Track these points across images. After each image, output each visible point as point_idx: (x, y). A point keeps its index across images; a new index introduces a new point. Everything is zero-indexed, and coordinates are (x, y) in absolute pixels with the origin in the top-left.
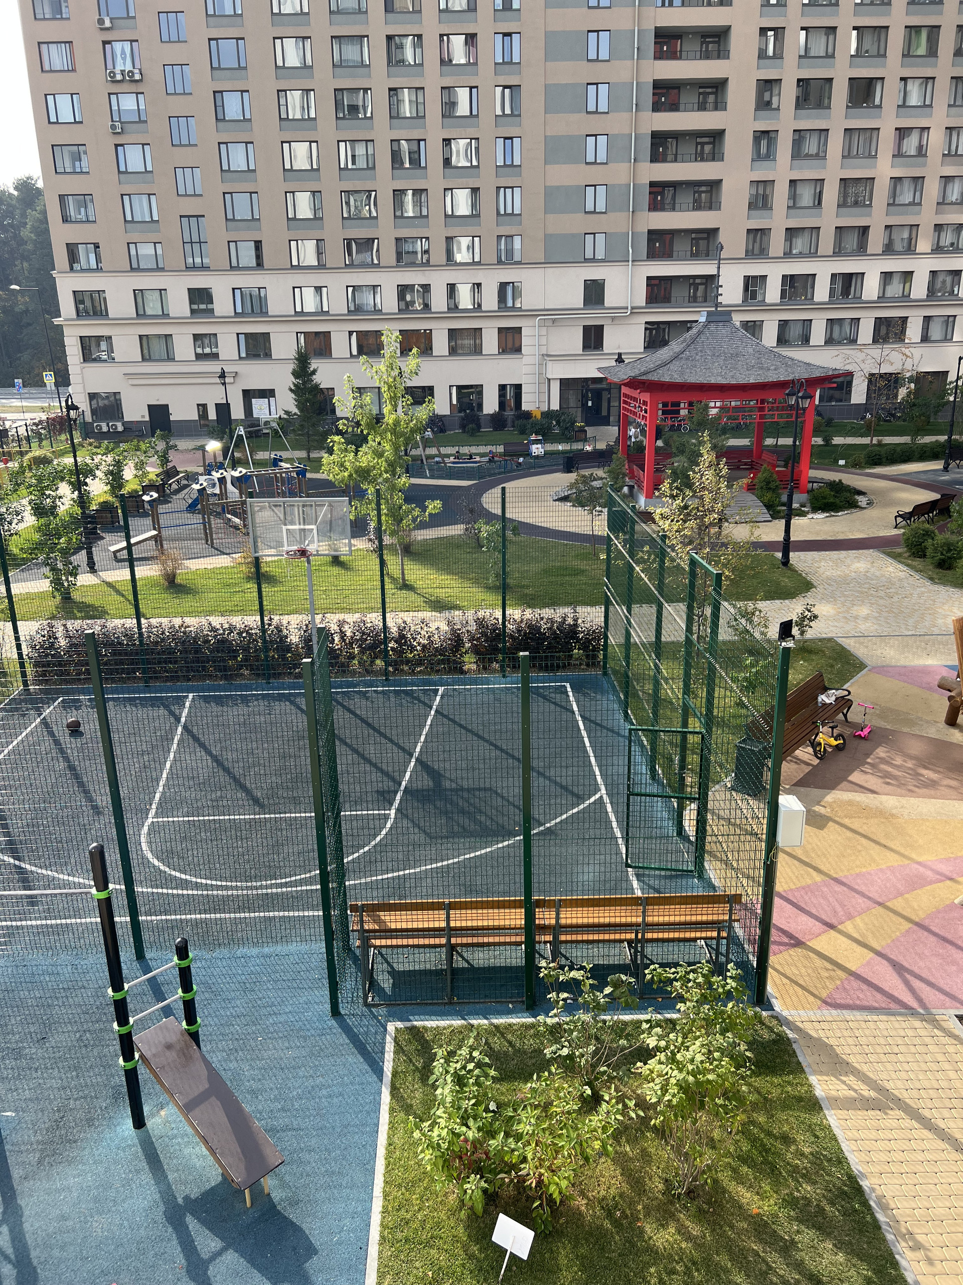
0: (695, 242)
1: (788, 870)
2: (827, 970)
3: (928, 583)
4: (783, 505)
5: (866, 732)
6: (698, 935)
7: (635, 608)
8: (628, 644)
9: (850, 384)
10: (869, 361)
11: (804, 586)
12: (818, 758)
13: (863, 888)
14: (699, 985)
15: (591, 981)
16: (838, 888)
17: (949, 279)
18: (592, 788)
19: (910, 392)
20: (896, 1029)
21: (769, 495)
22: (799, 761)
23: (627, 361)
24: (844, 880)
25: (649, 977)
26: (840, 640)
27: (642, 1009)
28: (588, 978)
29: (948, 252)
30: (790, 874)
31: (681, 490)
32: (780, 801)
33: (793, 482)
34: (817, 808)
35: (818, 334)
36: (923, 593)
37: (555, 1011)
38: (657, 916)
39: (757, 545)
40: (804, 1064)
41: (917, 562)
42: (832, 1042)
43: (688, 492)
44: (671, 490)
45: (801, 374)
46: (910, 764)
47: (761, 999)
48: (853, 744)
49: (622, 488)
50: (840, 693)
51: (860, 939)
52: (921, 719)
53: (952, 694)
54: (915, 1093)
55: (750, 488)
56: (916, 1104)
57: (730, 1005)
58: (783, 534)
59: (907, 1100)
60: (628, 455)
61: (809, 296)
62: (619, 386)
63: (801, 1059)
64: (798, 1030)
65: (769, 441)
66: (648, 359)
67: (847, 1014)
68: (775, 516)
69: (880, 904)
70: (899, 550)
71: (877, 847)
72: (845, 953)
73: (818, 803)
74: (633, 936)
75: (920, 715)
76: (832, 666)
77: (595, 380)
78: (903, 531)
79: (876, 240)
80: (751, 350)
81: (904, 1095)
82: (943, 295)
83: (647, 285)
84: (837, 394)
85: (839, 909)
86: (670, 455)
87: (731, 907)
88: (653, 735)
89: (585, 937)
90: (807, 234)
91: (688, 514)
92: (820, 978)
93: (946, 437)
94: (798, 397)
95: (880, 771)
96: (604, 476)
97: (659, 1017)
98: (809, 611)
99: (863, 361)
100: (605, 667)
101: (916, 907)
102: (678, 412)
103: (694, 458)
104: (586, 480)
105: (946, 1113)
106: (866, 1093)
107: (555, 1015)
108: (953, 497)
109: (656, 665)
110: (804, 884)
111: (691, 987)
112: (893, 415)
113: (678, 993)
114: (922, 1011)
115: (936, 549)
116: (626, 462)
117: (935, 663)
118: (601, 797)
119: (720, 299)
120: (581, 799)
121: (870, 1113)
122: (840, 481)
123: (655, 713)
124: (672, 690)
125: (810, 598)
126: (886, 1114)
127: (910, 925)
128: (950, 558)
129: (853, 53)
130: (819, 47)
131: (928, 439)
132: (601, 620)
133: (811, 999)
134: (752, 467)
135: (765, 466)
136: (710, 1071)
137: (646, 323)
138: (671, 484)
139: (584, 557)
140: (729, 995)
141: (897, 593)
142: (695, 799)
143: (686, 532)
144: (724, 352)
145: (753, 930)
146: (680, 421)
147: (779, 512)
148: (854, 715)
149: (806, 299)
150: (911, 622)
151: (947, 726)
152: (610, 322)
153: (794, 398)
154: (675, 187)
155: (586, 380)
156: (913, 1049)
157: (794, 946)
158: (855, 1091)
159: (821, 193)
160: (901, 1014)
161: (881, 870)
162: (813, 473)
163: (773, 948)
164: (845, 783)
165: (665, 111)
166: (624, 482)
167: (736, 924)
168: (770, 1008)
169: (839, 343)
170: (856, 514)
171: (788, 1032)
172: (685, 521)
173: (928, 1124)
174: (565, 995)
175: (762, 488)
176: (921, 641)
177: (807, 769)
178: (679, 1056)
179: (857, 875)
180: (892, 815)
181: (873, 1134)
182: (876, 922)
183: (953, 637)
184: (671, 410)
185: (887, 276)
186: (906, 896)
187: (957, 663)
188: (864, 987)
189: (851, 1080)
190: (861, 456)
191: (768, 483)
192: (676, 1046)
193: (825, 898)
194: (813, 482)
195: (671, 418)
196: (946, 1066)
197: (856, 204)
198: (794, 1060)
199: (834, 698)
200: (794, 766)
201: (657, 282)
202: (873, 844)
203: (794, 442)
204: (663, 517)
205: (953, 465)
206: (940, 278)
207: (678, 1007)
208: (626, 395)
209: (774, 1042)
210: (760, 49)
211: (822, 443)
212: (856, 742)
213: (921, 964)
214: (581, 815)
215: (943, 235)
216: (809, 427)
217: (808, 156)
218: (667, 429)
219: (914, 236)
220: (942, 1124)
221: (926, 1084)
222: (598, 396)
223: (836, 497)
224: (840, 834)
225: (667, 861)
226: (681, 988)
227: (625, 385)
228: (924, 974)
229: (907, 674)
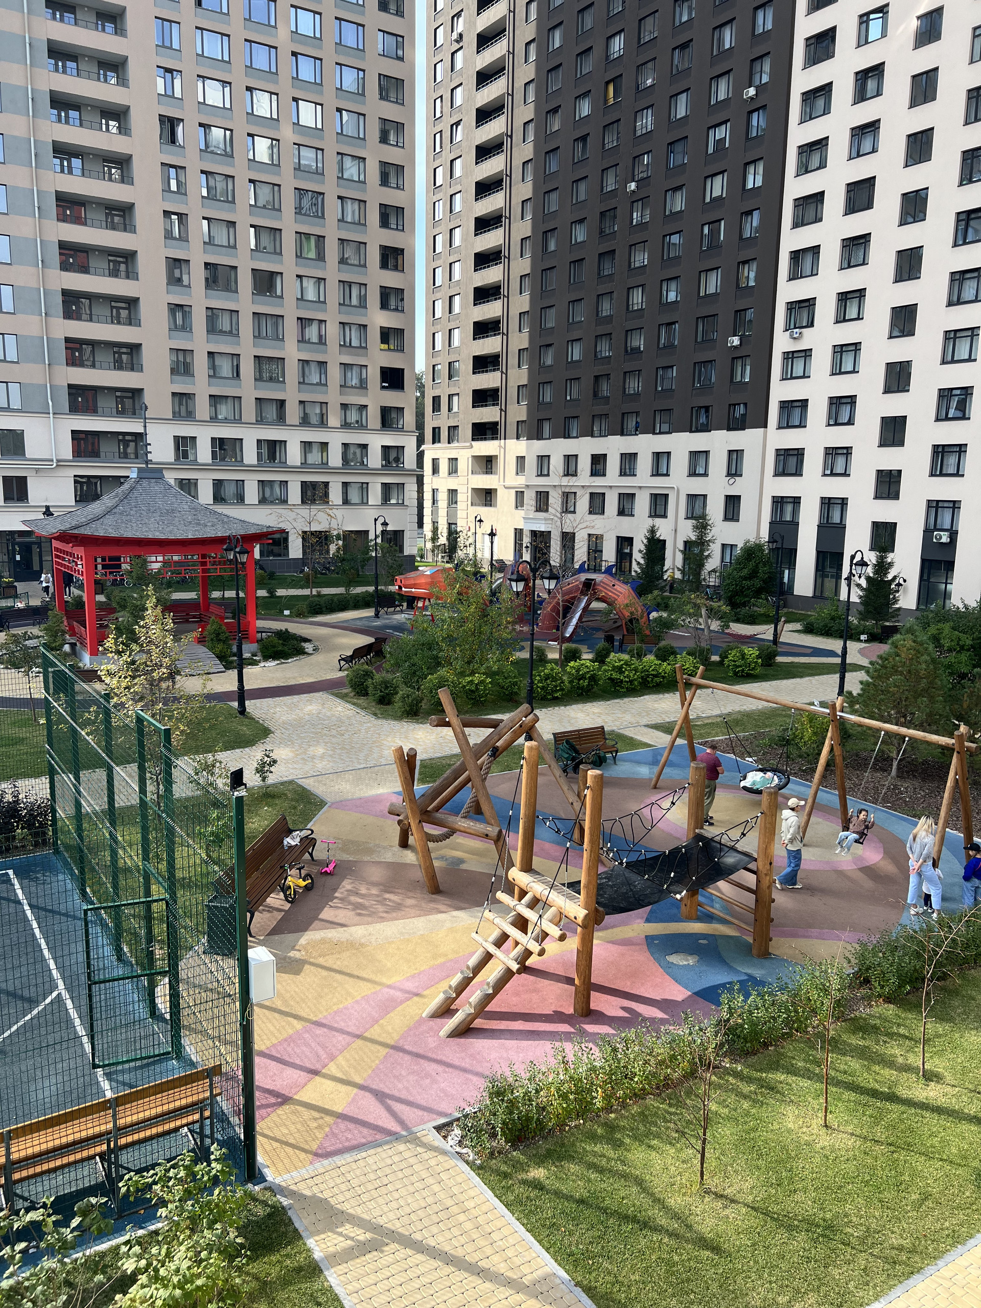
0: (120, 400)
1: (269, 1025)
2: (315, 1119)
3: (373, 719)
4: (234, 655)
5: (331, 867)
6: (178, 1123)
7: (84, 775)
8: (79, 816)
9: (286, 540)
10: (300, 520)
11: (263, 732)
12: (289, 901)
13: (342, 1025)
14: (180, 1181)
15: (53, 1218)
16: (319, 1031)
17: (358, 451)
18: (47, 986)
19: (339, 548)
20: (383, 1159)
21: (220, 646)
22: (271, 909)
23: (56, 514)
24: (324, 1021)
25: (124, 1190)
26: (300, 782)
27: (118, 1230)
28: (49, 1215)
29: (354, 428)
30: (272, 1028)
31: (127, 646)
32: (249, 955)
33: (243, 633)
34: (292, 954)
35: (252, 493)
36: (369, 728)
37: (11, 1269)
38: (129, 1116)
39: (210, 697)
40: (301, 1229)
41: (361, 701)
42: (326, 1195)
43: (134, 647)
44: (115, 644)
45: (237, 530)
46: (374, 891)
47: (252, 1173)
48: (320, 881)
49: (62, 645)
50: (305, 833)
51: (344, 1078)
52: (378, 846)
53: (400, 818)
54: (405, 1220)
55: (201, 641)
56: (407, 1230)
57: (216, 1192)
58: (237, 684)
59: (400, 1230)
60: (66, 611)
61: (239, 459)
62: (50, 539)
63: (297, 1225)
64: (292, 1194)
65: (216, 594)
66: (79, 513)
67: (338, 1160)
68: (228, 666)
69: (358, 1037)
70: (345, 691)
71: (352, 979)
72: (332, 1096)
73: (293, 948)
74: (105, 1147)
75: (377, 842)
76: (295, 808)
77: (22, 533)
78: (346, 672)
79: (293, 413)
80: (186, 507)
81: (397, 1226)
82: (355, 465)
83: (73, 439)
84: (276, 549)
85: (321, 1052)
86: (113, 611)
87: (211, 1081)
88: (116, 911)
89: (45, 1167)
90: (230, 401)
91: (137, 670)
92: (309, 1130)
93: (373, 588)
94: (235, 552)
95: (350, 903)
96: (41, 634)
97: (141, 1232)
98: (268, 757)
99: (295, 520)
100: (55, 843)
101: (391, 1031)
102: (119, 566)
103: (138, 612)
104: (16, 640)
105: (434, 1229)
106: (361, 1238)
107: (11, 1276)
108: (384, 640)
109: (111, 834)
110: (285, 1035)
111: (173, 1186)
112: (328, 569)
113: (159, 1198)
114: (404, 1133)
115: (375, 687)
116: (64, 619)
117: (385, 791)
118: (59, 994)
119: (150, 457)
120: (33, 1002)
121: (368, 1256)
122: (286, 630)
123: (115, 886)
124: (130, 857)
125: (268, 744)
126: (382, 1252)
127: (387, 1050)
128: (387, 694)
129: (253, 247)
130: (221, 236)
131: (359, 590)
132: (46, 793)
133: (303, 1155)
134: (202, 621)
135: (213, 618)
136: (199, 1276)
137: (75, 476)
138: (116, 639)
139: (23, 724)
140: (215, 1181)
141: (347, 731)
142: (166, 972)
143: (136, 688)
144: (159, 508)
145: (236, 1099)
146: (122, 575)
147: (232, 662)
148: (319, 853)
149: (236, 461)
150: (362, 756)
151: (401, 849)
152: (34, 473)
153: (232, 553)
154: (93, 345)
155: (12, 533)
156: (400, 1175)
157: (282, 1104)
158: (352, 1239)
159: (238, 366)
160: (387, 1143)
161: (357, 1002)
162: (260, 624)
163: (258, 1114)
164: (317, 922)
165: (75, 271)
166: (64, 640)
167: (219, 1098)
168: (263, 1179)
169: (272, 503)
170: (303, 661)
171: (282, 1199)
172: (134, 677)
173: (420, 1247)
174: (23, 1245)
175: (212, 640)
176: (372, 773)
177: (279, 916)
178: (162, 1272)
179: (335, 1012)
180: (362, 945)
181: (372, 1279)
182: (356, 1057)
183: (394, 766)
184: (112, 564)
185: (307, 446)
186: (381, 1022)
187: (401, 789)
188: (351, 1126)
189: (347, 1229)
190: (304, 606)
191: (218, 635)
192: (159, 1261)
193: (307, 1045)
194: (262, 632)
195: (112, 573)
196: (431, 1181)
197: (271, 379)
198: (291, 1228)
199: (298, 839)
200: (266, 915)
201: (83, 436)
202: (347, 978)
203: (238, 594)
204: (110, 674)
205: (382, 612)
206: (352, 449)
207: (159, 1214)
208: (57, 549)
209: (270, 1215)
210: (165, 229)
211: (267, 595)
212: (324, 878)
213: (400, 1086)
214: (35, 1021)
215: (348, 413)
216: (252, 580)
217: (222, 332)
218: (109, 584)
219: (324, 411)
220: (432, 1242)
221: (415, 1206)
222: (26, 549)
223: (284, 645)
224: (316, 976)
225: (136, 1050)
226: (162, 1191)
227: (55, 538)
228: (404, 1095)
229: (364, 805)
